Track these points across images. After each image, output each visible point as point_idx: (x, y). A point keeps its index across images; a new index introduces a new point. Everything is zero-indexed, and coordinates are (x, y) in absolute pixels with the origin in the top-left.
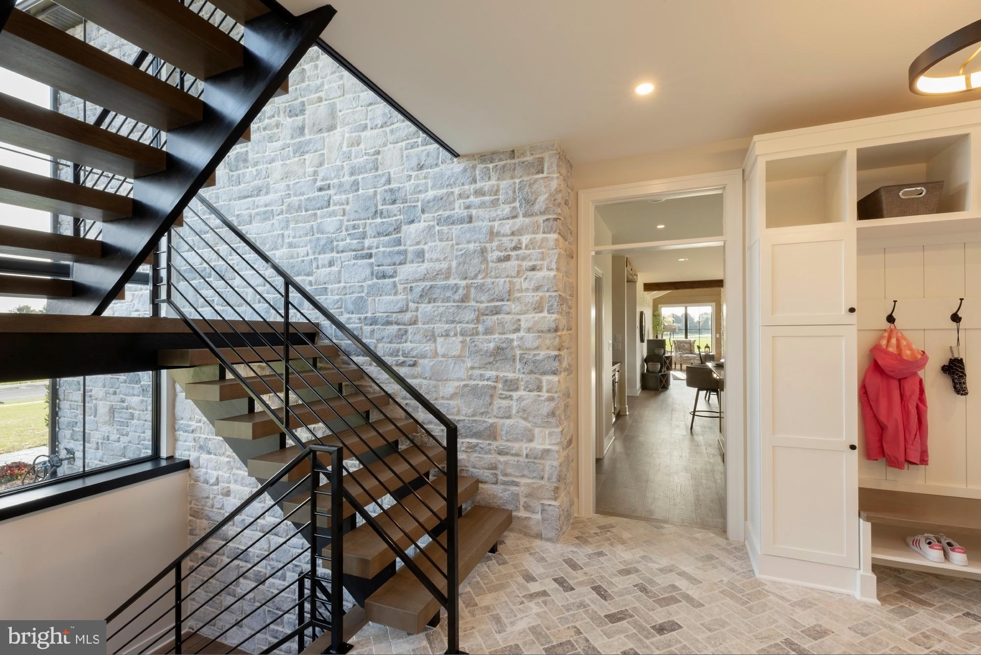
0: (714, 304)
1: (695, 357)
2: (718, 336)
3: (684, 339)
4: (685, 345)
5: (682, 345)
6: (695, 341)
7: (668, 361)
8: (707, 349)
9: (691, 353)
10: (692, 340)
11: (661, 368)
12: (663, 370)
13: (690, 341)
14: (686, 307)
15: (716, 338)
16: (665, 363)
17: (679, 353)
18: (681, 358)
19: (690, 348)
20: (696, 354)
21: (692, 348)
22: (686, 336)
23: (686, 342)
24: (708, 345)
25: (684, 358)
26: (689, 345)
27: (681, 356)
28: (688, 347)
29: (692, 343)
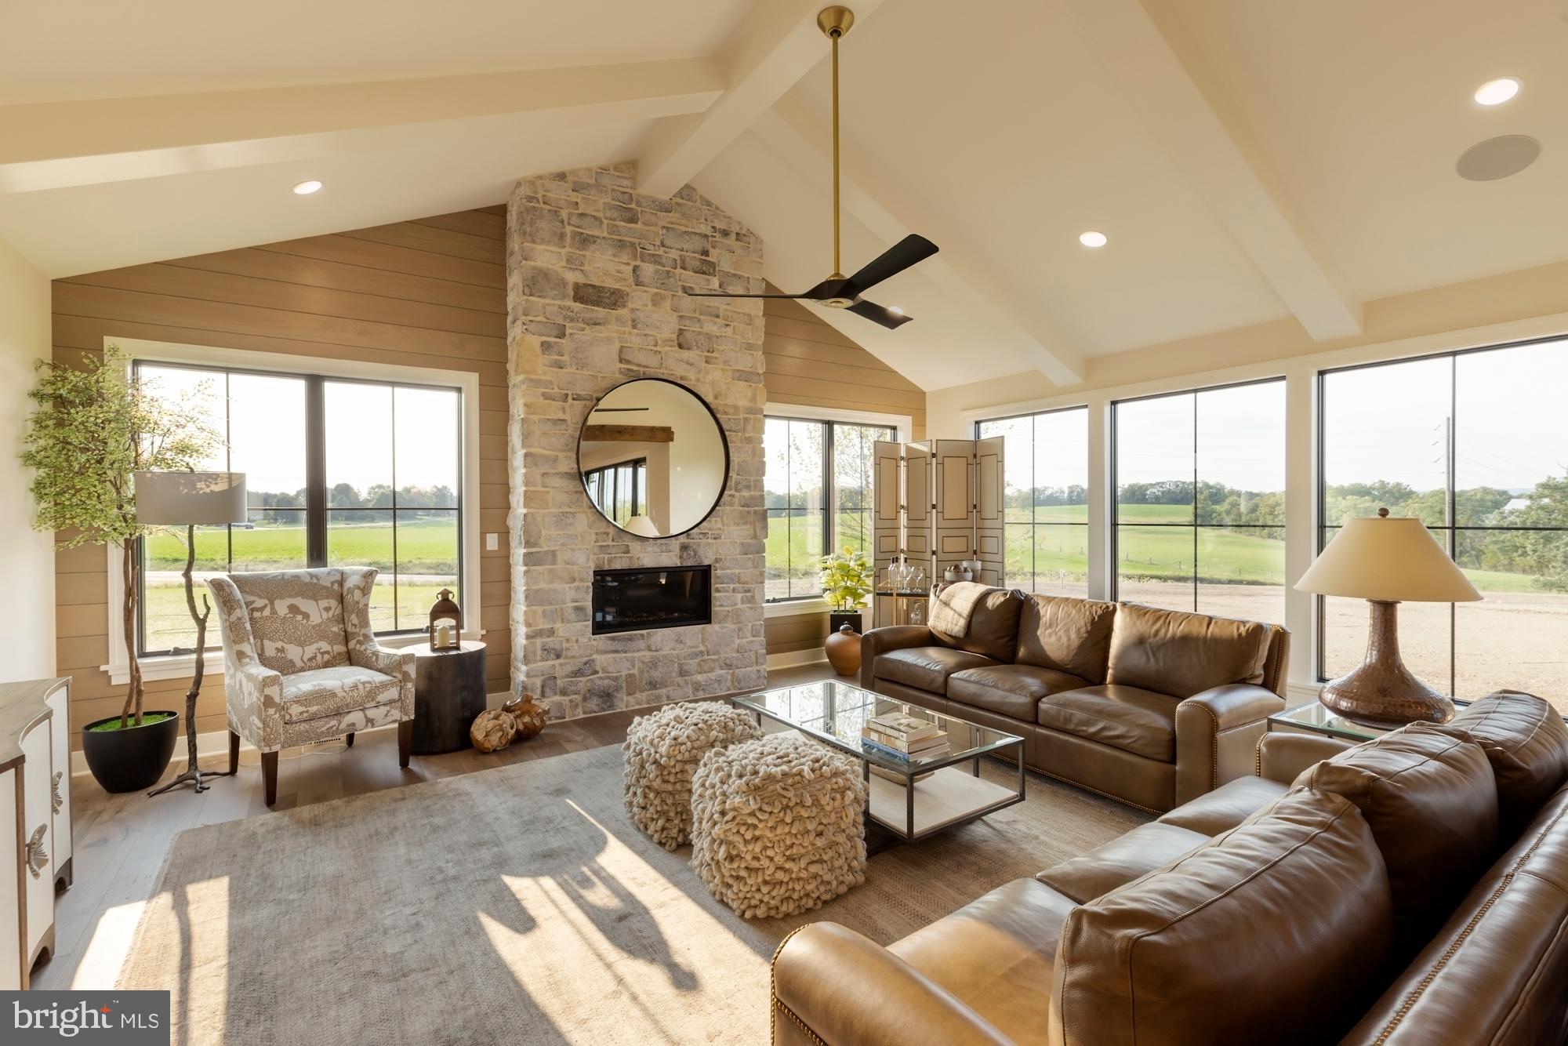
0: (473, 376)
1: (373, 692)
2: (493, 542)
3: (297, 565)
4: (306, 605)
5: (282, 607)
6: (370, 576)
8: (445, 624)
9: (347, 661)
10: (355, 568)
13: (342, 578)
15: (485, 556)
17: (250, 678)
18: (271, 711)
19: (342, 620)
20: (381, 664)
21: (354, 619)
22: (317, 551)
23: (309, 589)
24: (445, 594)
25: (295, 710)
26: (333, 603)
27: (268, 702)
28: (325, 615)
29: (350, 591)
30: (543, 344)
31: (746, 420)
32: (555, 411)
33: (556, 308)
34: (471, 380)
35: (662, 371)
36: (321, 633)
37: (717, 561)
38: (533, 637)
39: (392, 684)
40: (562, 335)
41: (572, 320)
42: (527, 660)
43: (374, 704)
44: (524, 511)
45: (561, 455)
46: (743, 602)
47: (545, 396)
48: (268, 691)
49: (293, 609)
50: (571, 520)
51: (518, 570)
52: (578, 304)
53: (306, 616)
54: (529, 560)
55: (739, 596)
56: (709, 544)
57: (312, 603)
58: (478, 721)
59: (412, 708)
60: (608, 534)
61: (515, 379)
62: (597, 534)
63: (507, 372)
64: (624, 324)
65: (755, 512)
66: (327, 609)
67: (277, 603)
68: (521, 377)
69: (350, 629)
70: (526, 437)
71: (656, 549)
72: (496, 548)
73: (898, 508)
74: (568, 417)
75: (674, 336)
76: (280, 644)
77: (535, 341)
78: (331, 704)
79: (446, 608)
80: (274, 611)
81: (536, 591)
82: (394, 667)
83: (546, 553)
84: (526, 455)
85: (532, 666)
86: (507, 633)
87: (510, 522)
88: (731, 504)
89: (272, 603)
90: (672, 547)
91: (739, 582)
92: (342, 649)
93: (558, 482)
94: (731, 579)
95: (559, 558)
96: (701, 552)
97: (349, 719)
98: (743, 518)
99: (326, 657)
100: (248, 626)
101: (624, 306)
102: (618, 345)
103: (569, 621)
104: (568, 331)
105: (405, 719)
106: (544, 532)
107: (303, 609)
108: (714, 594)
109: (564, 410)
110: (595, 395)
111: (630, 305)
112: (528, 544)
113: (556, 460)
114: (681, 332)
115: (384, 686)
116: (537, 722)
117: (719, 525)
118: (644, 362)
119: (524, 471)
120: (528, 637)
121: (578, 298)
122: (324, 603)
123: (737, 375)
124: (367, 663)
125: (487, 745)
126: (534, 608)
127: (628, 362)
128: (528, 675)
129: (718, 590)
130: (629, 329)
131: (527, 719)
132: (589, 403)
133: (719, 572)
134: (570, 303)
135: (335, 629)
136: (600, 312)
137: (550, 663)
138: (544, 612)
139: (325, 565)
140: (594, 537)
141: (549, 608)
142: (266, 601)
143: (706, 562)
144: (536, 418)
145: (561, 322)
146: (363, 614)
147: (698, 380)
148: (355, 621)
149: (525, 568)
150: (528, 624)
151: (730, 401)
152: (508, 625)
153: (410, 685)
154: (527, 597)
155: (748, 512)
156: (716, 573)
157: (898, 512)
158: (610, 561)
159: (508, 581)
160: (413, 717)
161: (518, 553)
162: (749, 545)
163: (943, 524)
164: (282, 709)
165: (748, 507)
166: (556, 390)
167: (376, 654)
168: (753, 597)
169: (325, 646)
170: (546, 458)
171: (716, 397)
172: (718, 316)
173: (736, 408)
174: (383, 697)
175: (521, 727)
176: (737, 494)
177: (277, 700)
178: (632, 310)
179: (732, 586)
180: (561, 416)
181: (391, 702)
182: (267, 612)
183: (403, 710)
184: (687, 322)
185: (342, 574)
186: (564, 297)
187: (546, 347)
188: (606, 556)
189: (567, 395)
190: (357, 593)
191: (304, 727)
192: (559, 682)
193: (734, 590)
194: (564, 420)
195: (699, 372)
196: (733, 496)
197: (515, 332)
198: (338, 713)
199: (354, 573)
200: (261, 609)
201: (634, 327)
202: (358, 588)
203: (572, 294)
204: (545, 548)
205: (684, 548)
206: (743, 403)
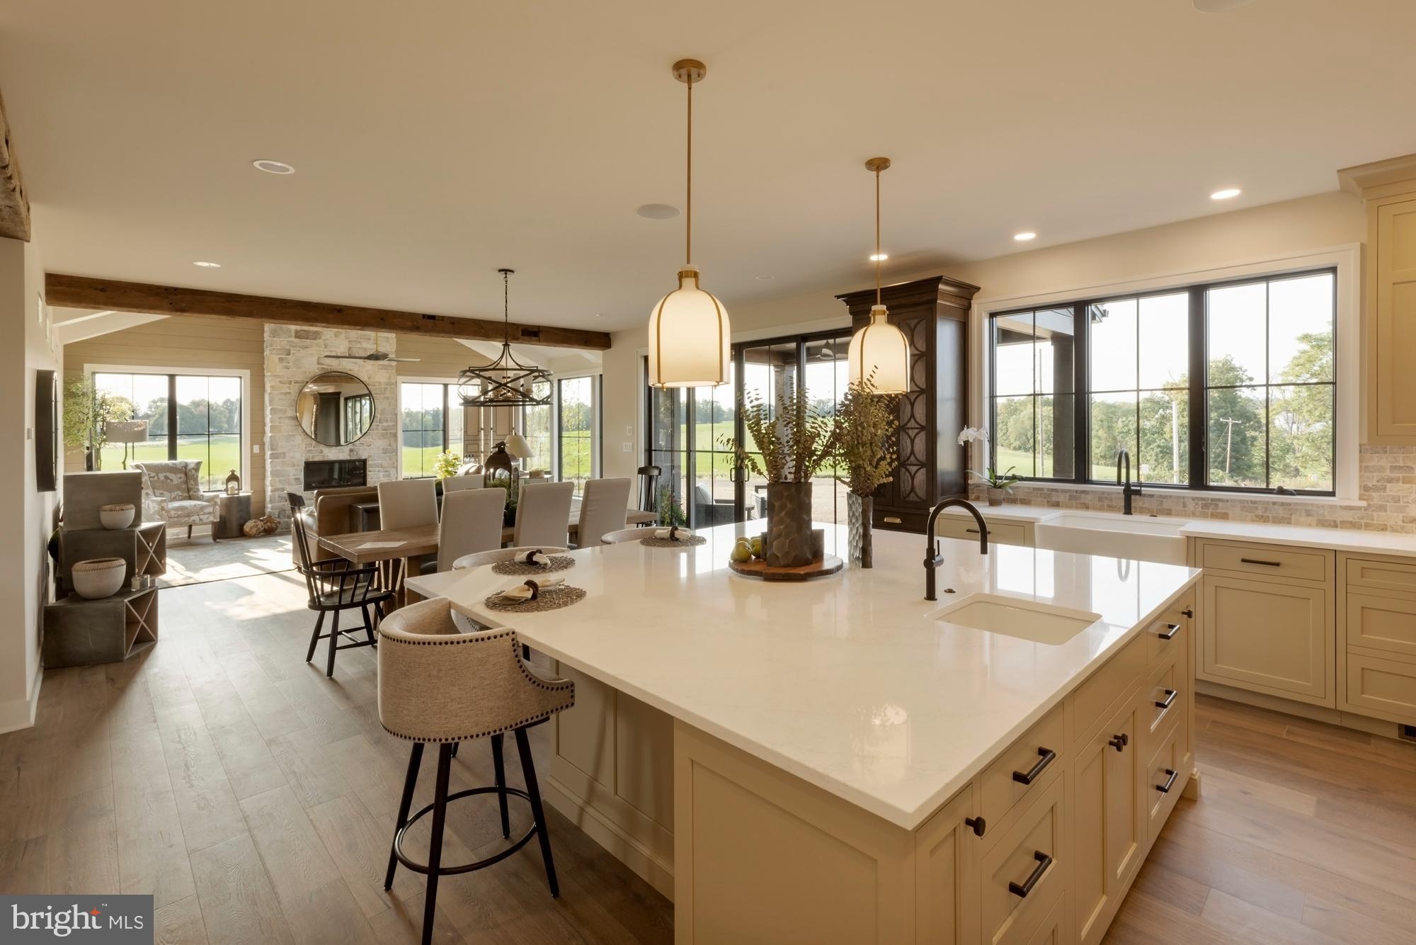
0: (248, 372)
1: (202, 508)
2: (256, 449)
3: (163, 459)
4: (171, 476)
5: (162, 476)
6: (199, 464)
7: (151, 548)
8: (233, 484)
9: (190, 498)
10: (192, 461)
11: (130, 573)
12: (136, 582)
13: (186, 465)
14: (172, 378)
15: (253, 455)
16: (143, 551)
17: (154, 501)
18: (164, 512)
19: (186, 483)
20: (205, 499)
21: (192, 482)
22: (172, 453)
23: (173, 469)
24: (233, 472)
25: (173, 513)
26: (183, 476)
27: (163, 509)
28: (179, 480)
29: (190, 470)
30: (280, 359)
31: (386, 389)
32: (285, 389)
33: (286, 342)
34: (246, 373)
35: (341, 367)
36: (178, 488)
37: (369, 457)
38: (274, 491)
39: (210, 506)
40: (289, 354)
41: (294, 347)
42: (271, 502)
43: (202, 513)
44: (270, 434)
45: (288, 408)
46: (383, 476)
47: (280, 382)
48: (163, 505)
49: (166, 477)
50: (293, 439)
51: (268, 461)
52: (297, 339)
53: (172, 480)
54: (272, 456)
55: (381, 474)
56: (365, 449)
57: (174, 475)
58: (247, 524)
59: (218, 518)
60: (311, 444)
61: (267, 374)
62: (306, 444)
63: (264, 369)
64: (320, 346)
65: (391, 433)
66: (180, 478)
67: (159, 475)
68: (269, 374)
69: (190, 486)
70: (271, 401)
71: (337, 451)
72: (258, 452)
73: (479, 430)
74: (292, 391)
75: (347, 351)
76: (161, 492)
77: (276, 358)
78: (186, 511)
79: (233, 477)
80: (158, 478)
81: (276, 471)
82: (210, 500)
83: (281, 453)
84: (271, 409)
85: (273, 504)
86: (264, 491)
87: (265, 440)
88: (377, 429)
89: (157, 474)
90: (345, 450)
91: (382, 467)
92: (187, 495)
93: (287, 421)
94: (377, 466)
95: (287, 456)
96: (360, 452)
97: (193, 518)
98: (384, 436)
99: (181, 497)
100: (149, 484)
101: (320, 338)
102: (317, 356)
103: (292, 485)
104: (292, 352)
105: (215, 521)
106: (280, 444)
107: (170, 477)
108: (368, 473)
109: (289, 388)
110: (306, 380)
111: (323, 338)
112: (272, 449)
113: (285, 411)
114: (350, 348)
115: (207, 506)
116: (274, 526)
117: (371, 439)
118: (331, 364)
119: (270, 416)
120: (272, 491)
121: (296, 337)
122: (179, 475)
123: (380, 367)
124: (198, 498)
125: (251, 533)
126: (275, 478)
127: (322, 364)
128: (272, 509)
129: (370, 471)
130: (323, 348)
131: (269, 524)
132: (303, 385)
133: (370, 462)
134: (293, 339)
135: (184, 486)
136: (308, 342)
137: (283, 503)
138: (280, 481)
139: (176, 459)
140: (304, 446)
141: (282, 478)
142: (154, 474)
143: (363, 458)
144: (276, 392)
145: (288, 348)
146: (196, 479)
147: (359, 370)
148: (193, 483)
149: (270, 460)
150: (272, 486)
151: (376, 380)
152: (264, 488)
153: (217, 507)
154: (271, 473)
155: (387, 434)
156: (369, 463)
157: (479, 432)
158: (313, 457)
159: (264, 467)
160: (219, 520)
161: (268, 453)
162: (387, 449)
163: (496, 437)
164: (168, 512)
165: (386, 430)
166: (286, 379)
167: (203, 496)
168: (389, 474)
169: (179, 493)
170: (281, 410)
171: (369, 378)
172: (370, 339)
173: (380, 383)
174: (207, 510)
175: (266, 527)
176: (381, 425)
177: (166, 508)
178: (325, 340)
179: (377, 469)
180: (288, 391)
181: (209, 513)
182: (156, 478)
183: (215, 517)
184: (353, 343)
185: (186, 463)
186: (290, 337)
187: (281, 360)
188: (311, 455)
189: (291, 381)
190: (193, 471)
191: (175, 519)
192: (287, 512)
193: (379, 471)
194: (289, 393)
195: (360, 366)
196: (378, 425)
197: (267, 353)
198: (189, 515)
199: (192, 463)
200: (153, 477)
201: (325, 347)
202: (194, 469)
203: (294, 335)
204: (280, 451)
205: (351, 451)
206: (384, 380)
